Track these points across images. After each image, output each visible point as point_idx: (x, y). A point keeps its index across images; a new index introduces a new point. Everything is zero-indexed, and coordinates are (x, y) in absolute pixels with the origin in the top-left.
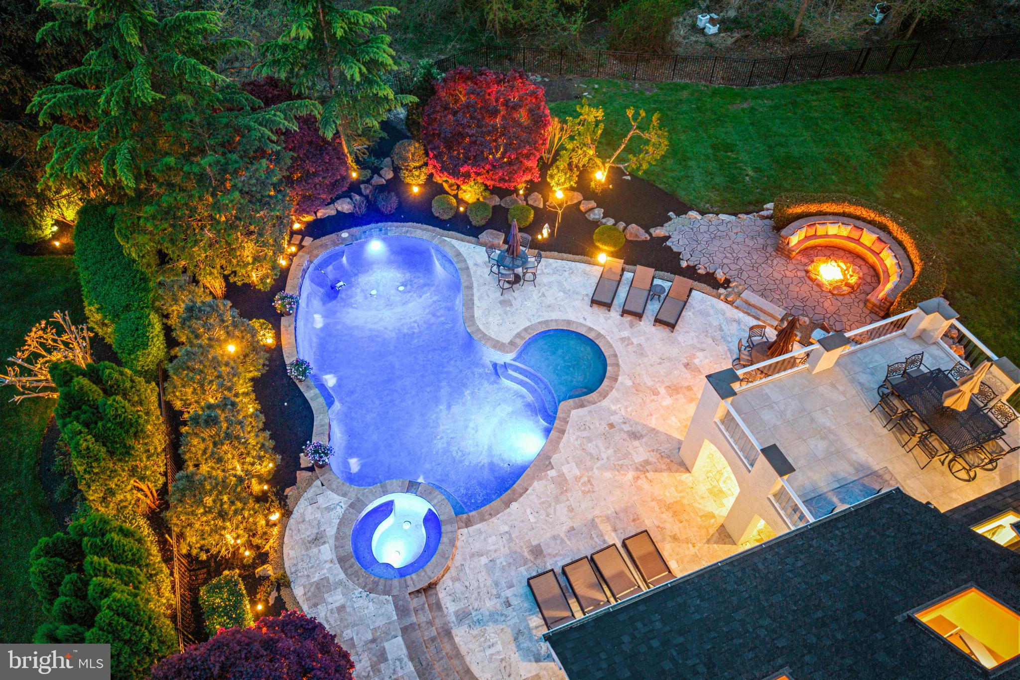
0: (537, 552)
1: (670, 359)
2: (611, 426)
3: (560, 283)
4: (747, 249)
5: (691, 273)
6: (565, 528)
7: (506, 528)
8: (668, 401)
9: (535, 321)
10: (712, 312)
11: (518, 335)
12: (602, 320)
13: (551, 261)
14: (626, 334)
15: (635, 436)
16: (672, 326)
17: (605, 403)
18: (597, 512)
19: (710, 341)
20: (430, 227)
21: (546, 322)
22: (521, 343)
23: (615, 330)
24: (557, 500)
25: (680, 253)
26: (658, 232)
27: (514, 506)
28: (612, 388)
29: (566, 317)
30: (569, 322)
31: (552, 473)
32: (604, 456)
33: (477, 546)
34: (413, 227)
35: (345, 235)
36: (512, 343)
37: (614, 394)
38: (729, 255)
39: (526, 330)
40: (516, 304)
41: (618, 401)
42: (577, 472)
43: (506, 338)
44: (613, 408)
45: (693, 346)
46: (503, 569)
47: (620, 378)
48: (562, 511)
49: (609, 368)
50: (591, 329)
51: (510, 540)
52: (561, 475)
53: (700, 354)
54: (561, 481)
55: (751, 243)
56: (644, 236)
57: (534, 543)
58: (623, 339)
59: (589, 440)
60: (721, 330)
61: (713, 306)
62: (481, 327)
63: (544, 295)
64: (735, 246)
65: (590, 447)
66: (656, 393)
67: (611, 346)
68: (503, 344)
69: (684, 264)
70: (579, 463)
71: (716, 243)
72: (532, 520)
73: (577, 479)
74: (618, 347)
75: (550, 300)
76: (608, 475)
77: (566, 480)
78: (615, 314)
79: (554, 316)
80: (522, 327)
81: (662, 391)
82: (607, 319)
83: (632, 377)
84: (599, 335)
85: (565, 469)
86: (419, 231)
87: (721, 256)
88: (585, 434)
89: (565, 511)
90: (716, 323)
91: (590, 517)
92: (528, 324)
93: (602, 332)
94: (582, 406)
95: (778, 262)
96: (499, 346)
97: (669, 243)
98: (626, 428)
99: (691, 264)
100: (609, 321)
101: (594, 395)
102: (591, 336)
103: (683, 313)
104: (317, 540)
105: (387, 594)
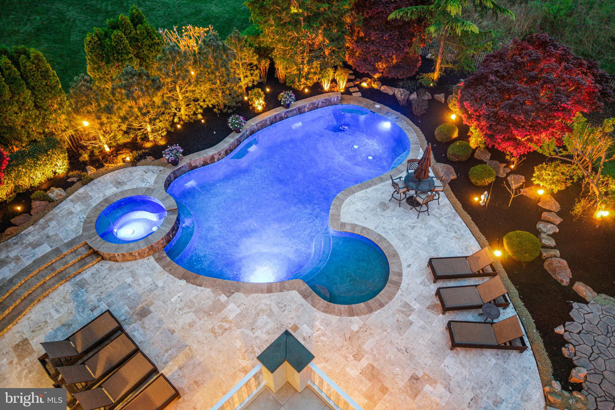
1: (412, 357)
2: (295, 329)
3: (438, 233)
5: (554, 341)
6: (171, 326)
7: (160, 284)
8: (353, 371)
9: (379, 231)
11: (354, 226)
12: (419, 280)
13: (459, 219)
14: (416, 306)
16: (454, 345)
17: (320, 315)
18: (195, 346)
20: (424, 138)
22: (348, 229)
23: (414, 295)
24: (196, 312)
25: (571, 320)
26: (584, 290)
27: (183, 282)
28: (340, 315)
31: (223, 298)
32: (258, 333)
34: (416, 131)
35: (378, 106)
36: (343, 225)
37: (334, 319)
39: (364, 228)
40: (388, 213)
42: (231, 317)
43: (345, 218)
44: (317, 323)
46: (123, 295)
47: (356, 318)
48: (190, 317)
49: (362, 305)
50: (400, 275)
51: (151, 291)
52: (224, 306)
54: (218, 307)
56: (563, 278)
57: (152, 308)
58: (406, 305)
59: (271, 314)
60: (497, 403)
61: (526, 384)
62: (347, 201)
63: (413, 228)
65: (263, 318)
66: (357, 357)
67: (391, 298)
68: (339, 221)
69: (559, 330)
70: (242, 316)
72: (173, 300)
73: (225, 319)
74: (395, 304)
75: (411, 234)
76: (238, 344)
77: (220, 311)
78: (434, 287)
80: (365, 225)
81: (364, 363)
82: (423, 283)
83: (364, 329)
84: (398, 284)
85: (231, 306)
86: (415, 135)
88: (275, 309)
89: (189, 320)
90: (501, 394)
91: (189, 342)
92: (372, 228)
93: (403, 285)
94: (305, 297)
96: (336, 217)
97: (575, 305)
99: (567, 336)
100: (422, 287)
101: (323, 303)
102: (392, 277)
103: (488, 352)
104: (119, 184)
105: (84, 230)
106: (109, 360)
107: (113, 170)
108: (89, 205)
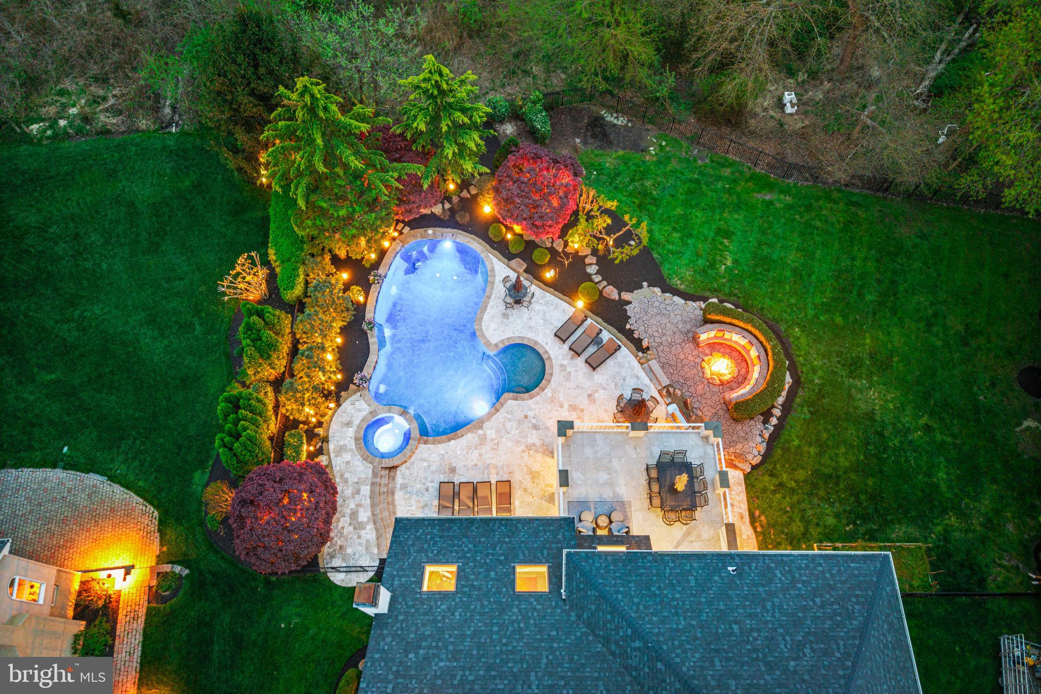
0: (453, 470)
1: (582, 388)
2: (526, 417)
3: (545, 313)
4: (676, 330)
5: (629, 335)
6: (473, 463)
7: (443, 452)
9: (517, 334)
10: (626, 366)
11: (502, 341)
12: (557, 348)
13: (548, 294)
14: (565, 362)
15: (535, 427)
16: (594, 369)
17: (530, 402)
18: (493, 461)
19: (613, 385)
20: (484, 243)
21: (523, 338)
22: (501, 346)
23: (561, 358)
24: (476, 448)
25: (630, 317)
26: (626, 296)
27: (453, 442)
28: (538, 394)
29: (536, 339)
30: (536, 343)
31: (480, 432)
32: (513, 432)
33: (425, 456)
34: (473, 239)
35: (430, 231)
36: (496, 345)
37: (538, 398)
38: (660, 330)
39: (508, 339)
40: (511, 318)
41: (538, 403)
42: (494, 436)
43: (494, 341)
44: (533, 406)
45: (601, 385)
46: (432, 472)
47: (546, 390)
48: (476, 453)
49: (543, 381)
50: (546, 352)
51: (443, 459)
52: (485, 435)
53: (601, 391)
54: (483, 439)
55: (680, 325)
56: (615, 296)
57: (454, 465)
58: (561, 365)
59: (510, 420)
60: (624, 380)
61: (629, 362)
62: (484, 328)
63: (531, 318)
64: (668, 325)
65: (508, 425)
66: (561, 406)
67: (552, 368)
68: (491, 344)
69: (628, 327)
70: (498, 431)
71: (658, 318)
72: (458, 453)
73: (492, 440)
74: (556, 370)
75: (532, 323)
76: (509, 444)
77: (486, 438)
78: (566, 347)
79: (530, 335)
80: (507, 336)
81: (566, 406)
82: (560, 348)
83: (554, 391)
84: (549, 358)
85: (488, 432)
86: (476, 244)
87: (654, 328)
88: (509, 416)
89: (477, 454)
90: (623, 374)
91: (488, 462)
92: (512, 335)
93: (552, 356)
94: (516, 399)
95: (689, 346)
96: (487, 343)
97: (627, 308)
98: (534, 421)
99: (632, 328)
100: (561, 351)
101: (526, 395)
102: (545, 357)
103: (608, 361)
104: (348, 424)
105: (371, 463)
106: (468, 498)
107: (331, 420)
108: (352, 450)
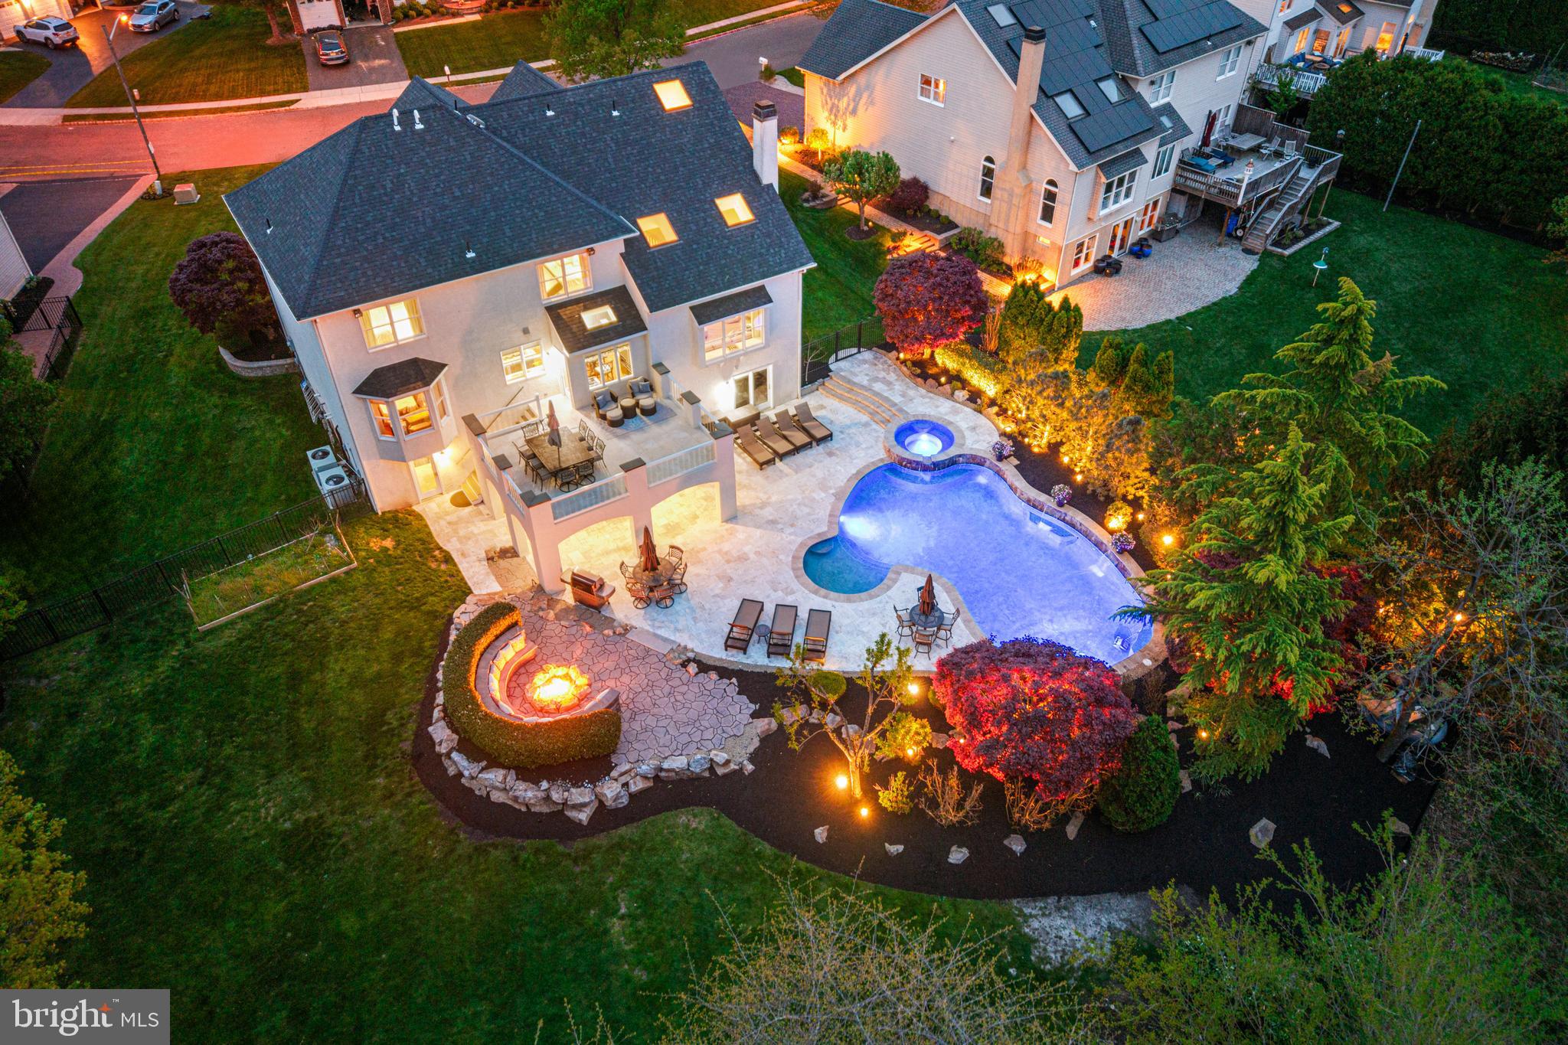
0: (830, 454)
1: (746, 583)
2: (792, 525)
4: (655, 711)
5: (724, 672)
6: (816, 467)
7: (856, 460)
8: (747, 549)
9: (883, 596)
10: (703, 636)
15: (773, 522)
16: (745, 600)
17: (800, 540)
18: (796, 477)
19: (707, 606)
21: (872, 597)
24: (825, 478)
25: (739, 693)
26: (763, 725)
28: (796, 551)
29: (854, 605)
30: (849, 601)
32: (795, 506)
33: (871, 451)
36: (898, 573)
37: (794, 547)
38: (680, 698)
39: (890, 588)
41: (790, 543)
42: (814, 495)
43: (906, 576)
44: (793, 538)
45: (723, 597)
46: (850, 444)
47: (791, 560)
48: (820, 475)
49: (802, 566)
50: (825, 597)
51: (850, 457)
52: (825, 491)
53: (717, 591)
54: (824, 487)
55: (651, 721)
56: (783, 714)
57: (834, 458)
58: (793, 592)
59: (809, 514)
60: (695, 619)
61: (701, 642)
64: (670, 712)
65: (807, 510)
66: (758, 553)
67: (802, 584)
68: (906, 571)
69: (734, 680)
71: (693, 714)
72: (839, 467)
74: (795, 585)
76: (790, 496)
79: (866, 605)
80: (894, 589)
81: (752, 556)
84: (816, 593)
87: (690, 696)
88: (813, 516)
89: (818, 474)
90: (700, 624)
91: (799, 474)
92: (889, 593)
94: (819, 533)
97: (752, 706)
98: (780, 526)
99: (725, 681)
101: (811, 544)
105: (913, 413)
